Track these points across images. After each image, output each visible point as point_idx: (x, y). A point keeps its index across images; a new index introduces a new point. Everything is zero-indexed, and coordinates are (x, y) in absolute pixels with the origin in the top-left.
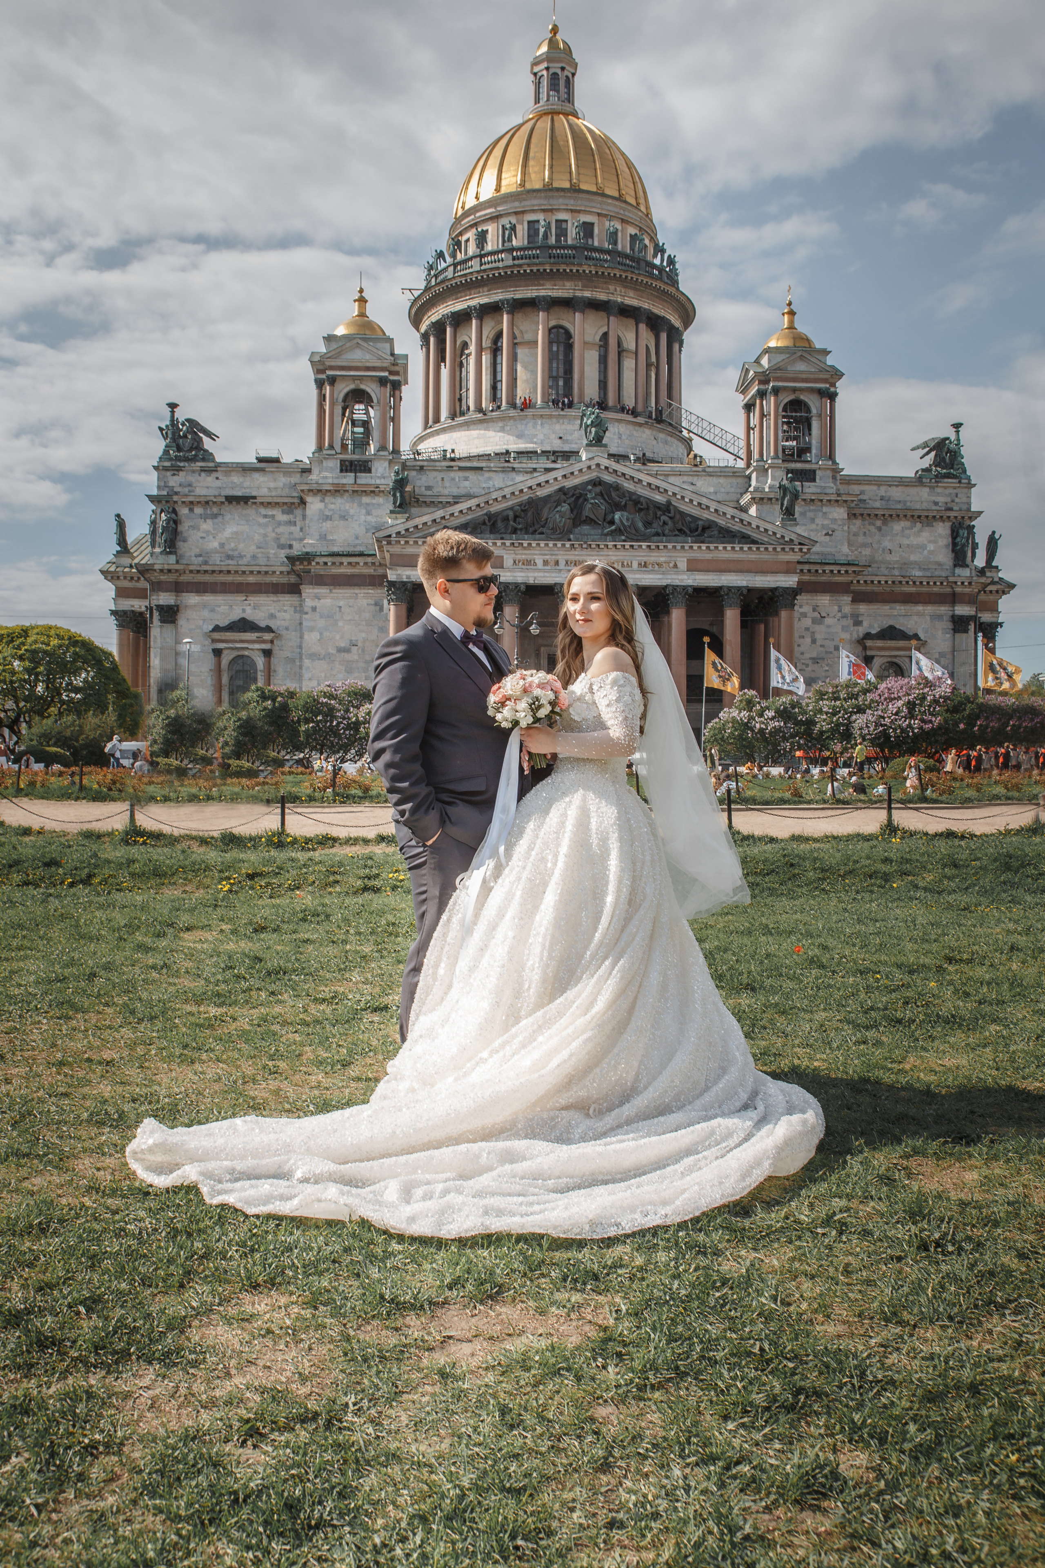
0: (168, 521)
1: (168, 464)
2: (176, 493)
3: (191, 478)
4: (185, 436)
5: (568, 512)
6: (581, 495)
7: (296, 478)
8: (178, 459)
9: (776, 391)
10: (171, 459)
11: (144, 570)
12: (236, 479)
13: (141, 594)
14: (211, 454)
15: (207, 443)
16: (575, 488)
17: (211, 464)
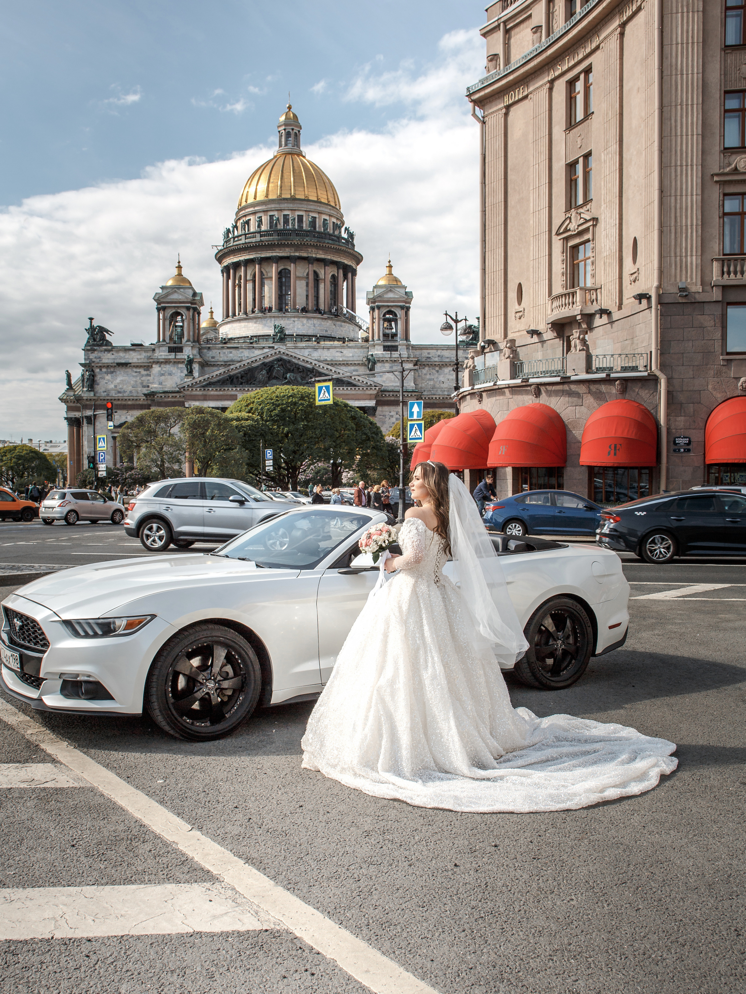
0: (90, 375)
1: (89, 348)
2: (94, 362)
3: (100, 354)
4: (97, 334)
5: (266, 375)
6: (272, 366)
7: (149, 354)
8: (94, 345)
9: (379, 307)
10: (90, 346)
11: (78, 399)
12: (122, 354)
13: (77, 409)
14: (110, 342)
15: (108, 337)
16: (270, 362)
17: (110, 348)
